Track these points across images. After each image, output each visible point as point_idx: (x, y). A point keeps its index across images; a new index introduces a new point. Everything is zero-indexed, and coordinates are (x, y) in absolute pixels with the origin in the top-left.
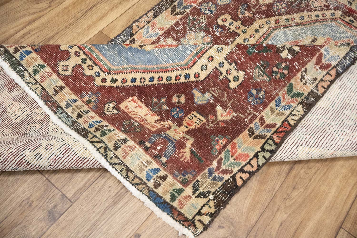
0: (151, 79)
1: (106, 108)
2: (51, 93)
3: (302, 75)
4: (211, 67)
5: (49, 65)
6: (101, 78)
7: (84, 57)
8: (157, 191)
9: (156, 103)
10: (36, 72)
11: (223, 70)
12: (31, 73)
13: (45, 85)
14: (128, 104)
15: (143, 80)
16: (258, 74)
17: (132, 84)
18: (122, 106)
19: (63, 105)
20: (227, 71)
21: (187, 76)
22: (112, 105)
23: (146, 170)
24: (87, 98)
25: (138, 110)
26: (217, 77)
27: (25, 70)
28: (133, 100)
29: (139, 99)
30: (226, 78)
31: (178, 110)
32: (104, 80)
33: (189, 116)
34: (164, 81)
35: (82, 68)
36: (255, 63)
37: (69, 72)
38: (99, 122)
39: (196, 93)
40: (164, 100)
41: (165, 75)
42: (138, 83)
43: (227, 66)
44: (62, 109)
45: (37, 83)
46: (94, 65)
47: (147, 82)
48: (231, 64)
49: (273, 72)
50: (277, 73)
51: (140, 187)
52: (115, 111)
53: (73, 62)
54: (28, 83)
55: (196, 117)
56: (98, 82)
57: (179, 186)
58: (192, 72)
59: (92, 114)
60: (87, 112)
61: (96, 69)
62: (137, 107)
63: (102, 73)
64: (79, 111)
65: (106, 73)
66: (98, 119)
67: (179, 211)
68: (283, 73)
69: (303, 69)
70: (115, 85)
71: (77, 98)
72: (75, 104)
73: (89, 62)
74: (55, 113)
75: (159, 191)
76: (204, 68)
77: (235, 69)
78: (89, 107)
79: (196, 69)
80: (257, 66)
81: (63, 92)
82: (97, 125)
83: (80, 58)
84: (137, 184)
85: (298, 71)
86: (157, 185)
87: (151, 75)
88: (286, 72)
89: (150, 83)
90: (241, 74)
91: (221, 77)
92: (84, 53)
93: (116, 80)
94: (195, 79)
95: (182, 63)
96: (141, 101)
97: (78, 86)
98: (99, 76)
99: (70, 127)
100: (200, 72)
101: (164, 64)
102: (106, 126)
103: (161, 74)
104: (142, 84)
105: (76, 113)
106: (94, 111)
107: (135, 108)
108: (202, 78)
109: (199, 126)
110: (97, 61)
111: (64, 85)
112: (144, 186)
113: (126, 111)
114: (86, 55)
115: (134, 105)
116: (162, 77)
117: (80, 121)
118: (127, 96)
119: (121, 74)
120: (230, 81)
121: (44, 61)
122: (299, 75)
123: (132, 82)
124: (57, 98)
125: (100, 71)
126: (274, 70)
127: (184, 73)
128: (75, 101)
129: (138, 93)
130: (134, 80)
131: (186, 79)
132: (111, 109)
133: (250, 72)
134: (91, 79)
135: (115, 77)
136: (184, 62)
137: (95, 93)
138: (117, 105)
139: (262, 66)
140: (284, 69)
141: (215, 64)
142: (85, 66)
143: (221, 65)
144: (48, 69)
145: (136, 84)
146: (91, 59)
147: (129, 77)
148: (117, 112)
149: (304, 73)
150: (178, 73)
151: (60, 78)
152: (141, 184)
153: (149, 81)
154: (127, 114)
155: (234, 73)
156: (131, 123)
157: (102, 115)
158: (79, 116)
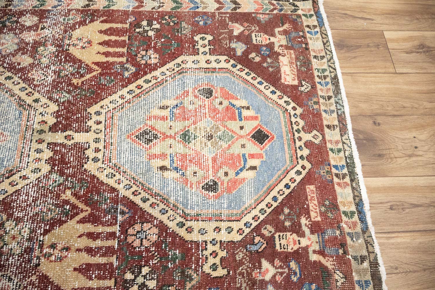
0: (260, 83)
1: (308, 89)
2: (338, 128)
3: (159, 8)
4: (213, 58)
5: (326, 147)
6: (294, 112)
7: (296, 133)
8: (317, 24)
9: (272, 67)
10: (339, 151)
11: (207, 49)
12: (343, 152)
13: (338, 137)
14: (291, 80)
15: (267, 87)
16: (186, 30)
17: (277, 91)
18: (296, 83)
19: (335, 115)
20: (204, 47)
21: (234, 66)
22: (303, 89)
23: (315, 37)
24: (315, 107)
25: (288, 72)
26: (214, 50)
27: (346, 157)
28: (285, 81)
29: (281, 78)
30: (209, 45)
31: (262, 52)
32: (294, 109)
33: (260, 44)
34: (253, 75)
35: (303, 128)
36: (181, 37)
37: (315, 132)
38: (320, 83)
39: (239, 53)
40: (265, 65)
41: (249, 78)
42: (272, 88)
43: (202, 50)
44: (337, 113)
45: (344, 143)
46: (293, 123)
47: (265, 84)
48: (198, 49)
49: (175, 24)
50: (173, 22)
51: (325, 32)
52: (303, 83)
53: (307, 137)
54: (350, 147)
55: (256, 40)
56: (299, 111)
57: (303, 18)
58: (228, 66)
59: (320, 93)
60: (322, 97)
61: (293, 120)
62: (286, 75)
63: (292, 114)
64: (327, 102)
65: (289, 111)
66: (319, 86)
67: (314, 8)
68: (169, 18)
69: (154, 10)
70: (289, 100)
71: (322, 112)
72: (326, 109)
73: (295, 127)
74: (344, 112)
75: (316, 23)
76: (218, 62)
77: (198, 44)
78: (319, 99)
79: (223, 65)
80: (181, 34)
81: (329, 123)
82: (323, 82)
83: (299, 135)
84: (325, 34)
85: (159, 12)
86: (315, 27)
87: (258, 86)
88: (167, 17)
89: (263, 81)
90: (196, 38)
91: (213, 47)
92: (294, 135)
93: (285, 102)
94: (231, 60)
95: (229, 76)
96: (281, 76)
97: (316, 119)
98: (295, 114)
99: (341, 93)
100: (223, 62)
101: (242, 85)
102: (318, 76)
103: (251, 81)
104: (269, 86)
105: (330, 101)
106: (317, 94)
107: (288, 75)
108: (225, 57)
109: (262, 34)
110: (289, 123)
111: (325, 127)
112: (322, 31)
113: (296, 78)
114: (293, 133)
115: (287, 77)
116: (252, 78)
117: (331, 94)
118: (288, 86)
119: (278, 103)
120: (209, 41)
121: (328, 152)
122: (160, 9)
123: (275, 93)
124: (336, 123)
125: (292, 116)
126: (173, 24)
127: (234, 70)
128: (325, 111)
129: (278, 82)
130: (273, 92)
131: (237, 65)
132: (305, 87)
133: (190, 34)
134: (302, 116)
135: (284, 105)
136: (227, 74)
137: (307, 105)
138: (298, 86)
139: (178, 32)
140: (166, 20)
141: (208, 57)
142: (300, 127)
143: (205, 53)
144: (329, 146)
145: (274, 89)
146: (292, 128)
147: (275, 97)
148: (303, 82)
149: (156, 8)
150: (238, 73)
151: (324, 134)
152: (323, 33)
153: (263, 83)
154: (298, 75)
155: (201, 42)
156: (301, 66)
157: (314, 87)
158: (330, 98)
